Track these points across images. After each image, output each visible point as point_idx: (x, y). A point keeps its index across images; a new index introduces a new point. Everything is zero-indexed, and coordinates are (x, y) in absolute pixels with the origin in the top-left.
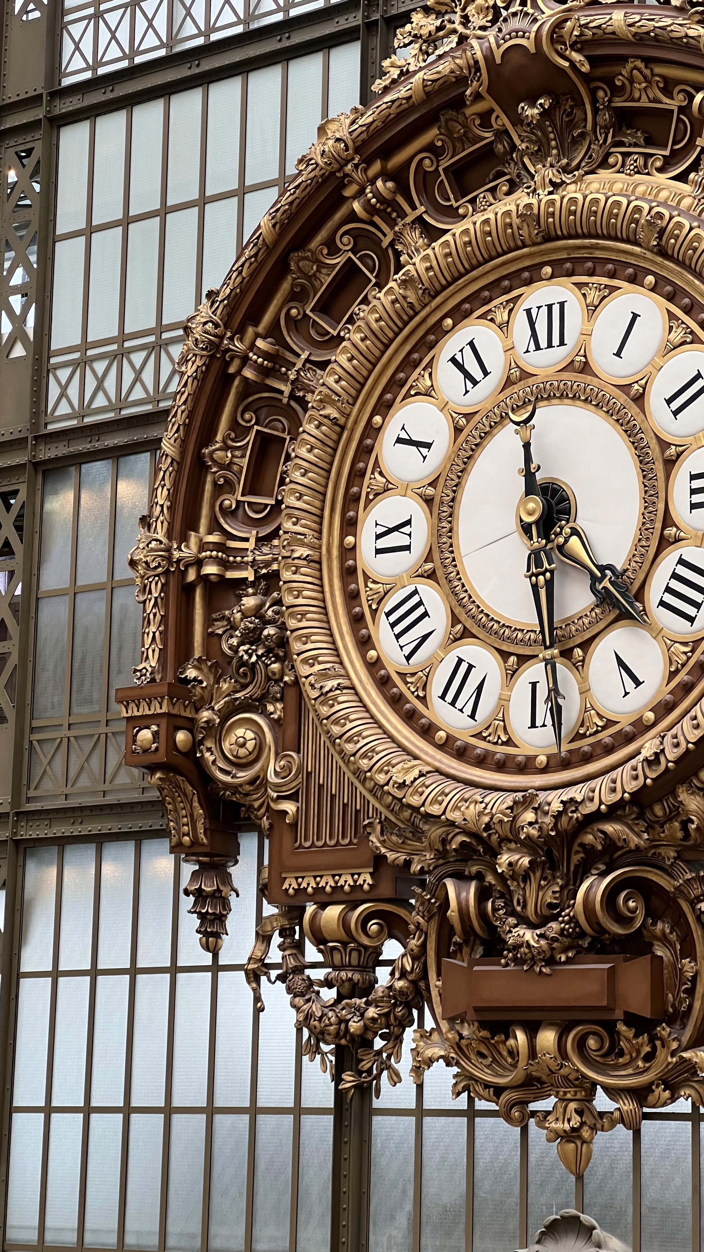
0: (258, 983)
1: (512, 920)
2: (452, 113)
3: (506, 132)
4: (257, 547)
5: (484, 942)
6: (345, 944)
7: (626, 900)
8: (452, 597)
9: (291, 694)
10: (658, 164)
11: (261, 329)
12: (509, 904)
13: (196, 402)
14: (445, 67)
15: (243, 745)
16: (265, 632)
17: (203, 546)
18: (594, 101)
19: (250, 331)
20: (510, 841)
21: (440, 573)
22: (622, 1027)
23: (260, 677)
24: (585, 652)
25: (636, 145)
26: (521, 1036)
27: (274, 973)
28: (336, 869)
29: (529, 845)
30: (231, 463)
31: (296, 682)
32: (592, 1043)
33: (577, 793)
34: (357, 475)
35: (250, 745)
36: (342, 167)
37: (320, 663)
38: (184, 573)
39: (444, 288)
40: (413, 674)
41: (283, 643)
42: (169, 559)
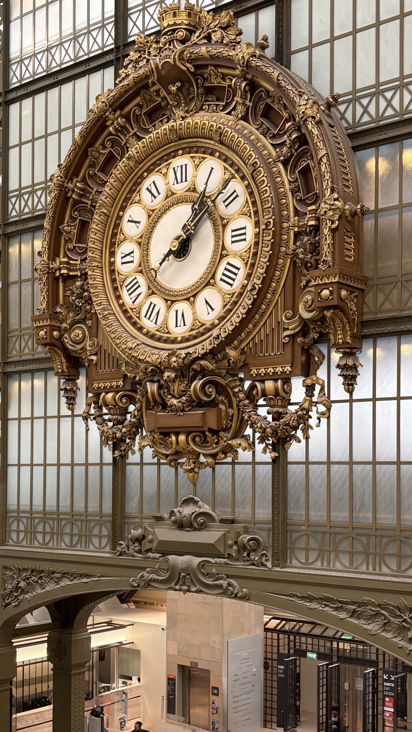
0: (87, 420)
1: (170, 396)
2: (145, 91)
3: (166, 98)
4: (81, 263)
5: (162, 405)
6: (115, 406)
7: (209, 388)
8: (148, 280)
9: (94, 317)
10: (221, 108)
11: (79, 179)
12: (169, 390)
13: (56, 208)
14: (141, 72)
15: (78, 336)
16: (84, 295)
17: (61, 263)
18: (197, 84)
19: (75, 179)
20: (168, 368)
21: (144, 271)
22: (207, 433)
23: (83, 311)
24: (194, 299)
25: (213, 101)
26: (174, 438)
27: (92, 417)
28: (111, 379)
29: (174, 369)
30: (70, 231)
31: (96, 313)
32: (197, 439)
33: (191, 350)
34: (114, 235)
35: (81, 336)
36: (105, 113)
37: (102, 305)
38: (54, 273)
39: (143, 160)
40: (135, 309)
41: (90, 299)
42: (49, 268)
